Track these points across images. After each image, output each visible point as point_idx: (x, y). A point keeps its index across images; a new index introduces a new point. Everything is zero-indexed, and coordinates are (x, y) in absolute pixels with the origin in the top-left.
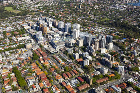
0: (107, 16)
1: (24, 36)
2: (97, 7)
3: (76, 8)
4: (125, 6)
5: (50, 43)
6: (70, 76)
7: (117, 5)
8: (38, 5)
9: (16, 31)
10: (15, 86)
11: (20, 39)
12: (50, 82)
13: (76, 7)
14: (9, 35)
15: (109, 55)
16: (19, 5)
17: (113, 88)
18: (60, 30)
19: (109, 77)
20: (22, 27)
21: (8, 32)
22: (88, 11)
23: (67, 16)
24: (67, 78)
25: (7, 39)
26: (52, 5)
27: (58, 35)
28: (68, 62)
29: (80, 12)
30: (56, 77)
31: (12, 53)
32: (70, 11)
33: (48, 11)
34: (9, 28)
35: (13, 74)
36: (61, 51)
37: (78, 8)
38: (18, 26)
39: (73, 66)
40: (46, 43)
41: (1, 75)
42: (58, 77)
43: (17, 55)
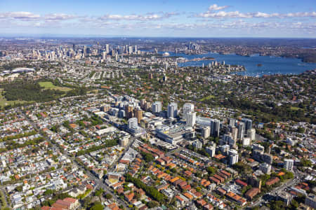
0: (210, 92)
1: (105, 128)
2: (190, 78)
3: (160, 81)
4: (229, 77)
5: (156, 136)
6: (222, 180)
7: (215, 75)
8: (93, 78)
9: (84, 119)
10: (147, 200)
11: (100, 132)
12: (197, 191)
13: (158, 79)
14: (76, 127)
16: (61, 78)
17: (294, 191)
18: (157, 115)
19: (279, 177)
20: (90, 113)
21: (72, 123)
22: (179, 85)
23: (153, 94)
24: (219, 183)
25: (77, 133)
26: (116, 77)
27: (159, 122)
28: (202, 160)
29: (167, 87)
30: (202, 183)
31: (104, 154)
32: (152, 85)
33: (118, 87)
34: (69, 117)
35: (131, 185)
36: (181, 146)
37: (162, 81)
38: (83, 112)
39: (216, 166)
40: (149, 135)
41: (111, 187)
42: (205, 183)
43: (115, 157)
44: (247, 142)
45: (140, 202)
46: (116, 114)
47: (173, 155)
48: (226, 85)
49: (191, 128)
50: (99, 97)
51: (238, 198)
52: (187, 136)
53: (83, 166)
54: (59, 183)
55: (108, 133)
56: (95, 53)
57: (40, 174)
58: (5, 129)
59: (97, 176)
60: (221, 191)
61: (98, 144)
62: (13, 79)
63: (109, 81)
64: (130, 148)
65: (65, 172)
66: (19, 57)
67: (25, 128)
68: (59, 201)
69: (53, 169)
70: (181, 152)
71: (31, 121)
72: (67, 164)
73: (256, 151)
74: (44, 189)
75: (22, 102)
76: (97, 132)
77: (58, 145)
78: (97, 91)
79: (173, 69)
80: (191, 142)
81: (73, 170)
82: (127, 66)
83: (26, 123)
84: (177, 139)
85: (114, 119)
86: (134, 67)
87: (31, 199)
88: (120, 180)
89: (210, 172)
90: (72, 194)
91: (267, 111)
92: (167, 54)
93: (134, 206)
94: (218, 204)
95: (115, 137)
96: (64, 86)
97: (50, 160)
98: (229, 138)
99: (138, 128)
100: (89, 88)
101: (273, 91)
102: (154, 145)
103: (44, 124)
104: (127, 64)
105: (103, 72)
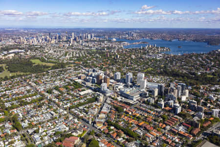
0: (149, 65)
1: (85, 90)
2: (134, 56)
3: (114, 58)
4: (160, 55)
5: (121, 95)
6: (173, 123)
7: (151, 54)
8: (67, 56)
9: (68, 85)
10: (126, 137)
11: (82, 93)
12: (158, 131)
13: (113, 57)
14: (64, 90)
15: (194, 101)
16: (45, 56)
18: (118, 81)
20: (71, 80)
21: (60, 87)
22: (128, 61)
23: (111, 67)
24: (171, 125)
25: (66, 94)
26: (83, 56)
27: (121, 86)
28: (157, 111)
29: (120, 62)
30: (160, 126)
31: (88, 108)
32: (109, 61)
33: (87, 63)
34: (58, 83)
35: (112, 128)
36: (140, 102)
37: (116, 58)
38: (67, 80)
39: (166, 114)
40: (116, 95)
41: (99, 129)
42: (162, 126)
43: (96, 109)
44: (184, 99)
45: (122, 139)
46: (91, 81)
47: (136, 108)
48: (159, 61)
49: (144, 90)
50: (75, 70)
51: (187, 135)
52: (142, 95)
53: (76, 116)
54: (63, 127)
55: (87, 94)
56: (65, 39)
57: (48, 121)
58: (14, 92)
59: (88, 122)
60: (175, 130)
61: (82, 101)
62: (11, 58)
63: (79, 59)
64: (105, 104)
65: (65, 120)
66: (11, 42)
67: (28, 91)
68: (67, 139)
69: (56, 118)
70: (140, 106)
71: (32, 86)
72: (65, 115)
73: (192, 104)
74: (54, 131)
75: (22, 74)
76: (80, 93)
77: (54, 102)
78: (72, 65)
79: (121, 50)
80: (146, 99)
81: (70, 119)
82: (88, 48)
83: (28, 88)
84: (136, 97)
85: (89, 84)
86: (94, 49)
87: (46, 138)
88: (104, 124)
89: (164, 119)
90: (74, 134)
91: (192, 78)
92: (114, 39)
93: (118, 141)
94: (174, 139)
95: (93, 96)
96: (49, 62)
97: (52, 112)
98: (172, 96)
99: (108, 90)
100: (67, 63)
101: (193, 64)
102: (121, 101)
103: (41, 88)
104: (88, 46)
105: (73, 52)
